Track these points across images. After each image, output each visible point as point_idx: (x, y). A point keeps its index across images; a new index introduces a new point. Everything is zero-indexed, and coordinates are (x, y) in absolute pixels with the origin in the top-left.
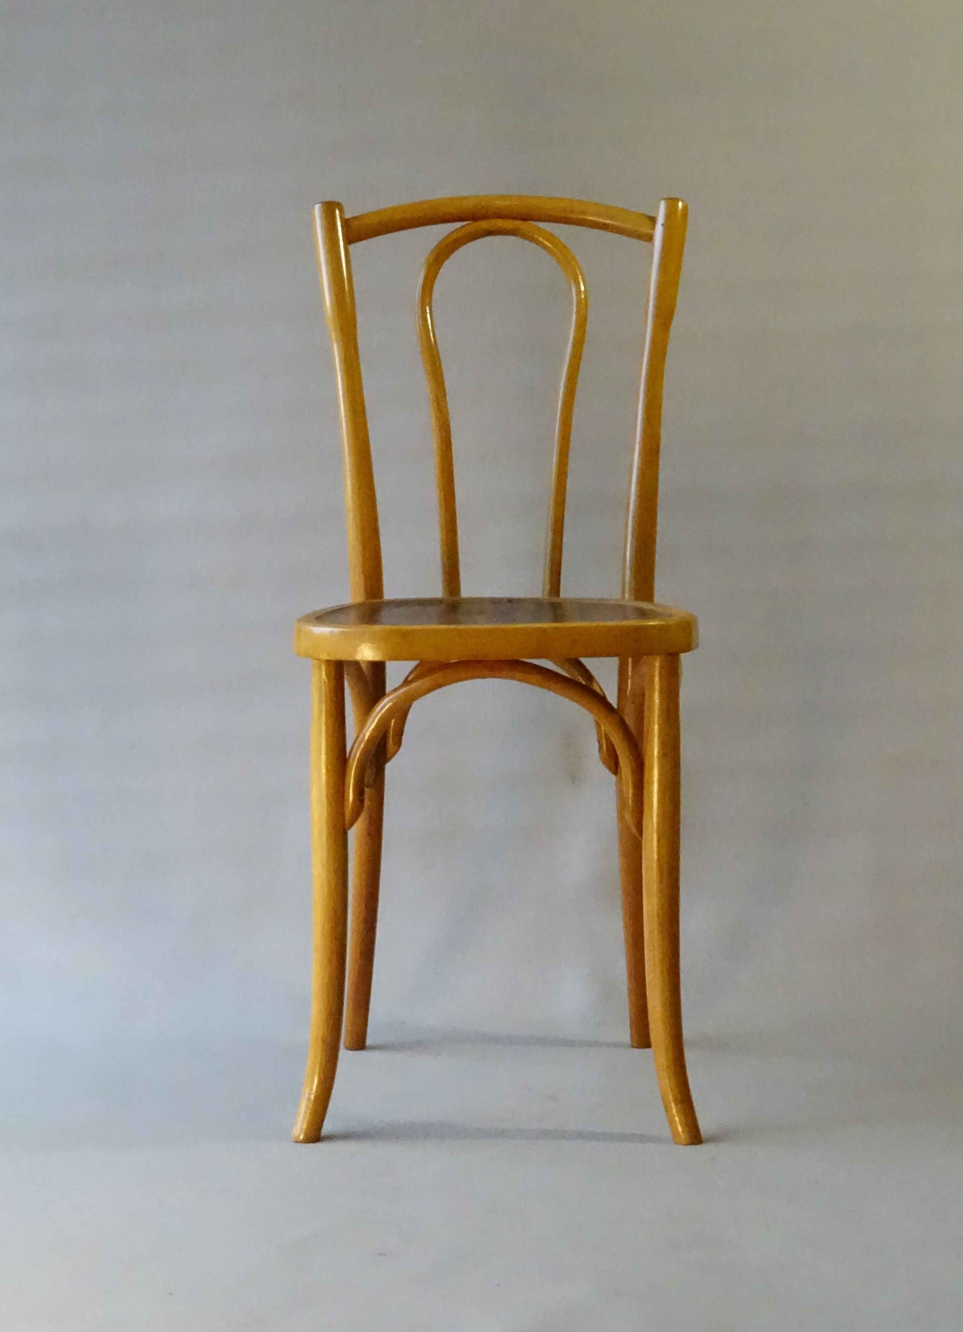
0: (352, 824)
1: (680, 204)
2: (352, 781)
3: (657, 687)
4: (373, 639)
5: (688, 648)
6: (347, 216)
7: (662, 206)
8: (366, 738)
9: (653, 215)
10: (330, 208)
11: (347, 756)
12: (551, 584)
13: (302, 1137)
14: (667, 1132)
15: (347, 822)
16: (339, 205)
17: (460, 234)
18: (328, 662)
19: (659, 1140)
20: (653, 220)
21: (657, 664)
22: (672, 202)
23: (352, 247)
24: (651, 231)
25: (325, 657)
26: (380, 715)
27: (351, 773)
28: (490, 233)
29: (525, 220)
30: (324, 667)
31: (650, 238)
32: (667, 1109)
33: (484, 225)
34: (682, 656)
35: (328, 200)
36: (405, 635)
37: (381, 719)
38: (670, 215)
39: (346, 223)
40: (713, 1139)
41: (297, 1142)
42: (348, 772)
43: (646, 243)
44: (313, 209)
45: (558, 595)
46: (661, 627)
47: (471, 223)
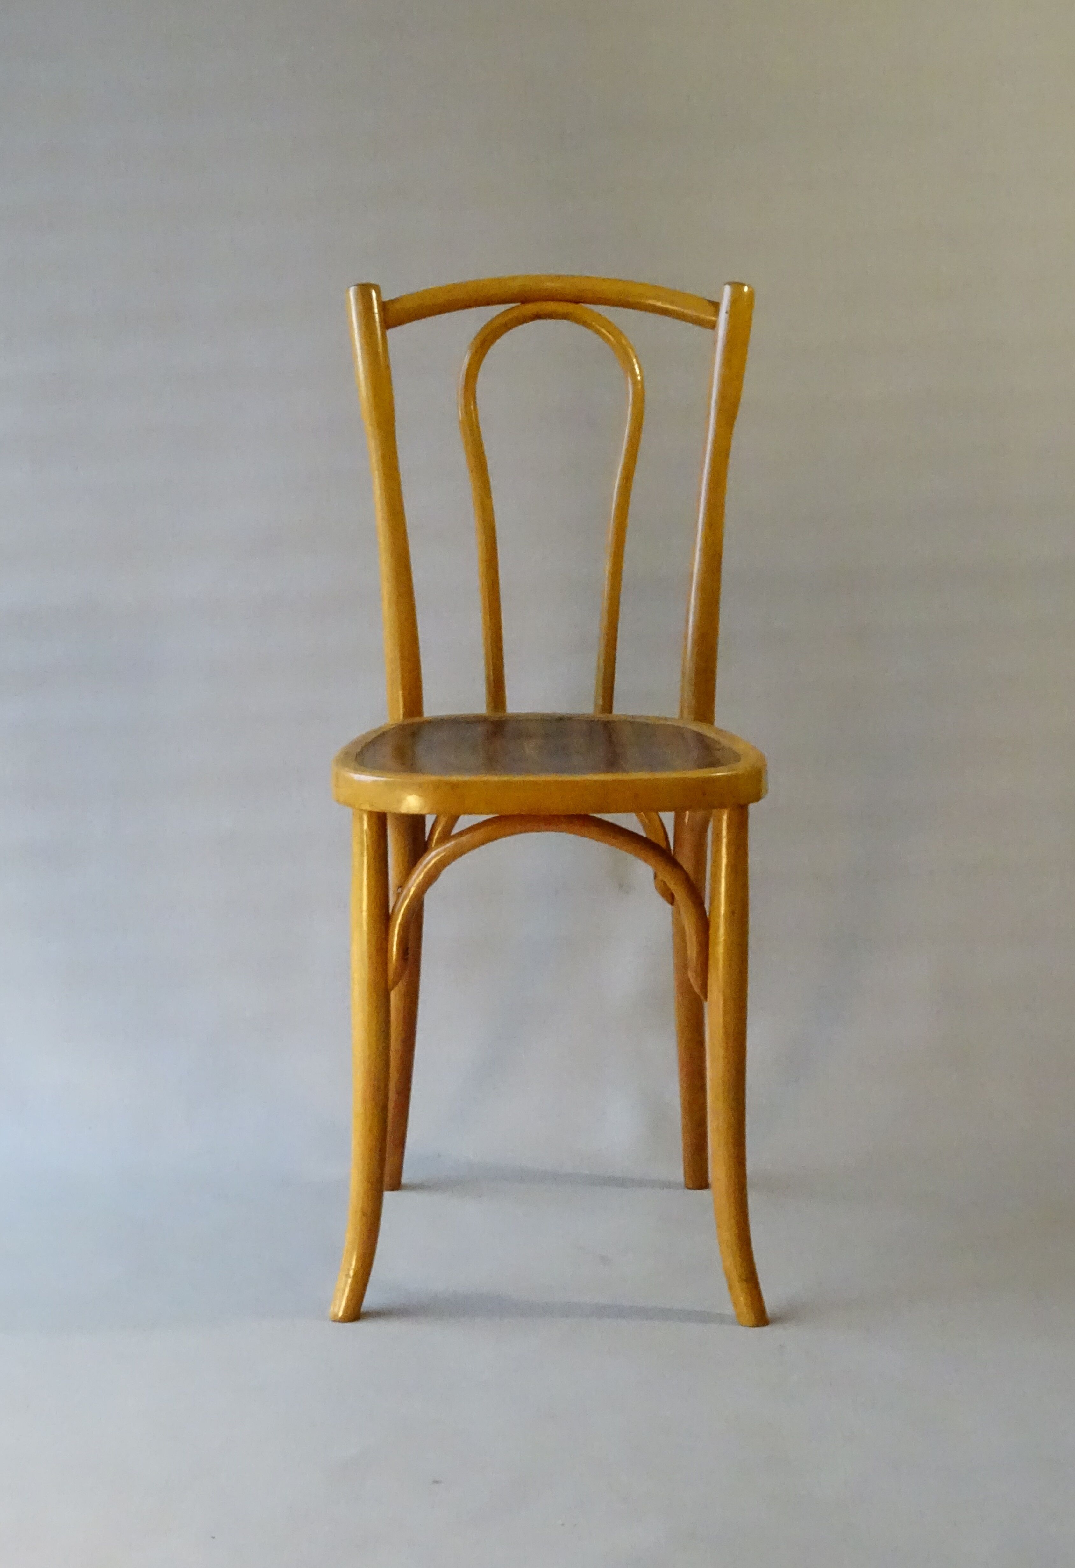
0: (396, 983)
1: (746, 289)
2: (395, 939)
3: (724, 841)
4: (420, 789)
5: (757, 797)
6: (386, 298)
7: (727, 290)
8: (411, 893)
9: (715, 300)
10: (364, 290)
11: (390, 910)
12: (604, 698)
13: (341, 1314)
14: (729, 1310)
15: (390, 982)
16: (377, 288)
17: (506, 319)
18: (371, 814)
19: (721, 1319)
20: (716, 305)
21: (725, 817)
22: (737, 286)
23: (390, 333)
24: (713, 318)
25: (368, 807)
26: (426, 870)
27: (393, 931)
28: (537, 316)
29: (577, 302)
30: (365, 818)
31: (713, 326)
32: (730, 1287)
33: (531, 308)
34: (752, 807)
35: (364, 282)
36: (454, 786)
37: (427, 873)
38: (734, 302)
39: (383, 306)
40: (779, 1319)
41: (335, 1321)
42: (391, 929)
43: (709, 331)
44: (348, 291)
45: (610, 712)
46: (728, 778)
47: (518, 306)
